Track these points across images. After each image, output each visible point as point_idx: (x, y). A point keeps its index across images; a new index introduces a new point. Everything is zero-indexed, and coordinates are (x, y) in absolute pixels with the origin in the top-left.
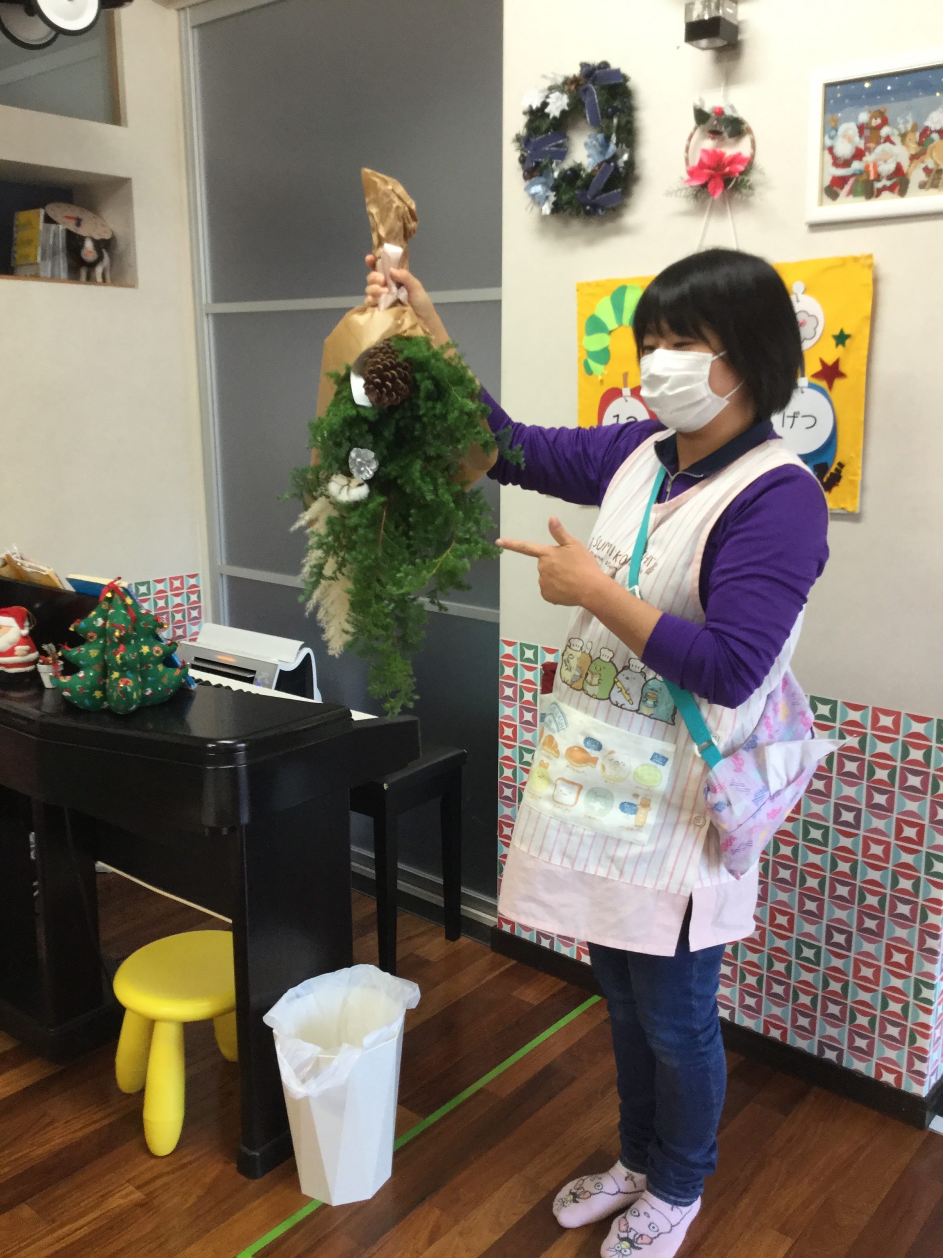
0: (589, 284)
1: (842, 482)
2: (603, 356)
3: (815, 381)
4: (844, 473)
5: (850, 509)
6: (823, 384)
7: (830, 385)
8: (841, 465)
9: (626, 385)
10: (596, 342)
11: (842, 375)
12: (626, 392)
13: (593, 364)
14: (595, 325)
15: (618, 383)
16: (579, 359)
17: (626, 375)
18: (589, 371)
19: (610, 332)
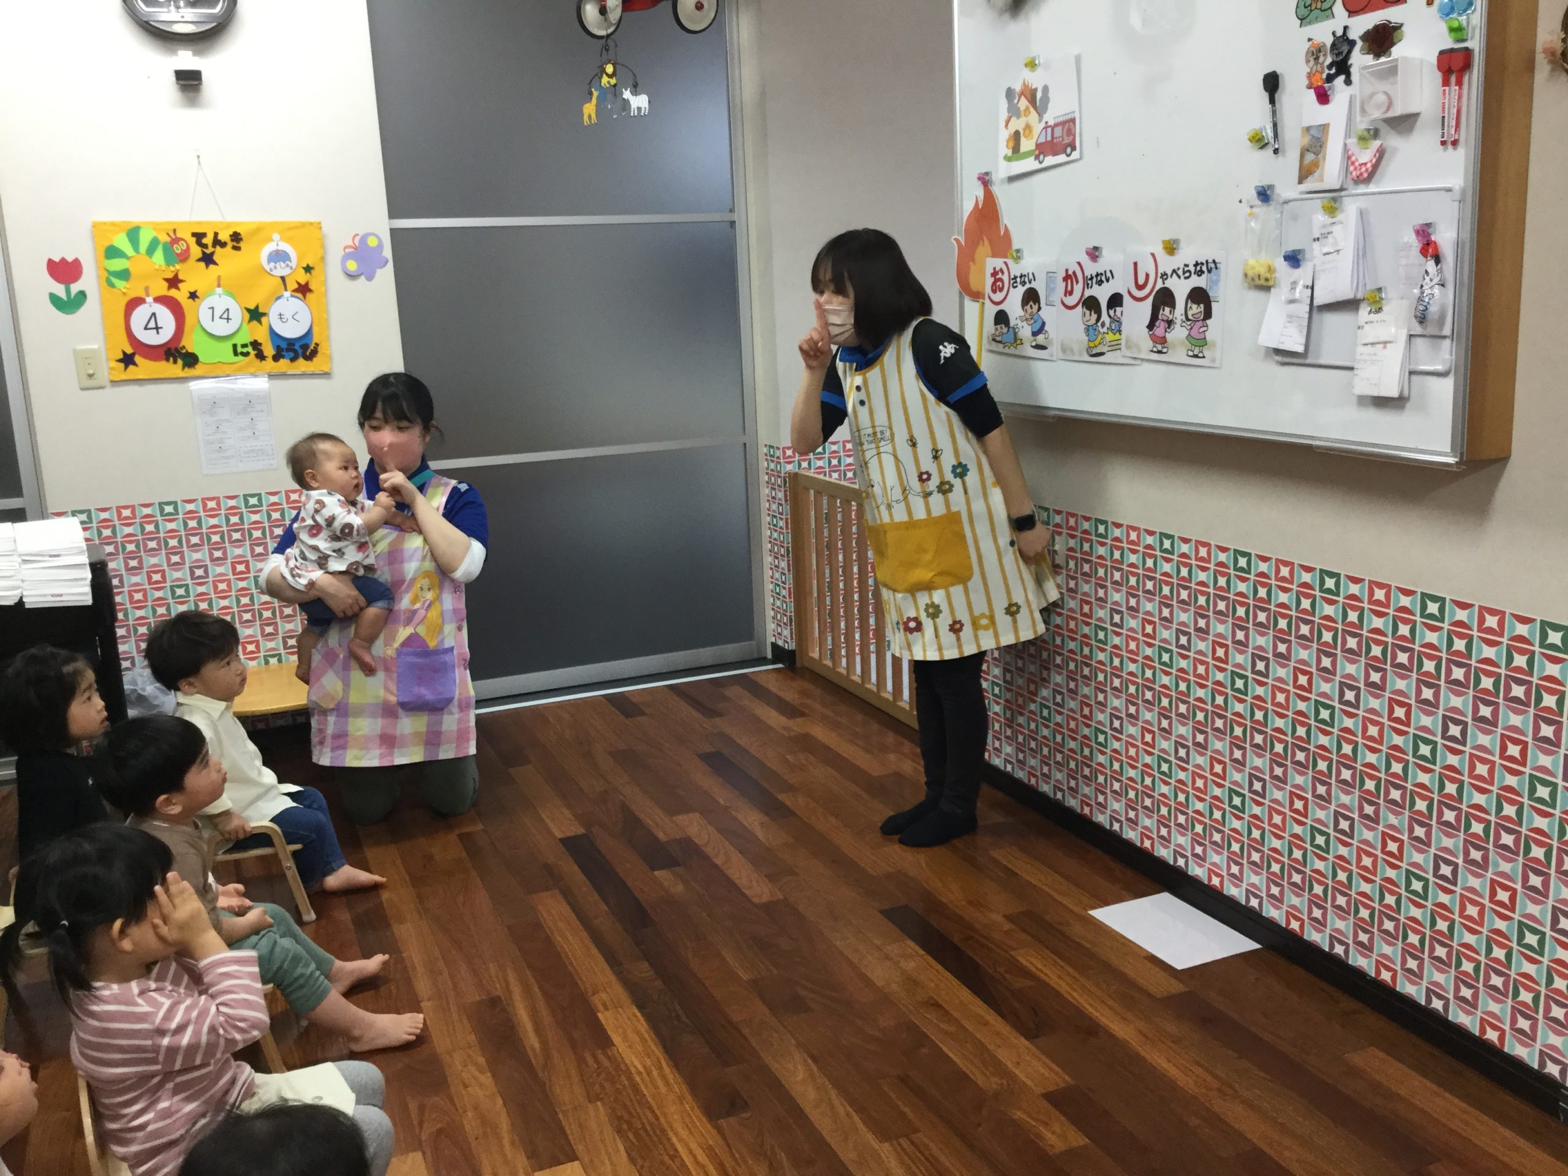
0: (105, 223)
1: (319, 355)
2: (125, 275)
3: (296, 294)
4: (319, 349)
5: (326, 370)
6: (300, 295)
7: (305, 296)
8: (317, 344)
9: (148, 295)
10: (117, 264)
11: (310, 291)
12: (149, 299)
13: (115, 281)
14: (112, 252)
15: (141, 293)
16: (99, 277)
17: (147, 289)
18: (111, 285)
19: (128, 258)
